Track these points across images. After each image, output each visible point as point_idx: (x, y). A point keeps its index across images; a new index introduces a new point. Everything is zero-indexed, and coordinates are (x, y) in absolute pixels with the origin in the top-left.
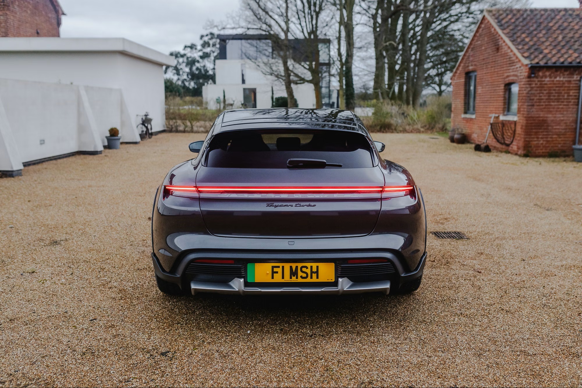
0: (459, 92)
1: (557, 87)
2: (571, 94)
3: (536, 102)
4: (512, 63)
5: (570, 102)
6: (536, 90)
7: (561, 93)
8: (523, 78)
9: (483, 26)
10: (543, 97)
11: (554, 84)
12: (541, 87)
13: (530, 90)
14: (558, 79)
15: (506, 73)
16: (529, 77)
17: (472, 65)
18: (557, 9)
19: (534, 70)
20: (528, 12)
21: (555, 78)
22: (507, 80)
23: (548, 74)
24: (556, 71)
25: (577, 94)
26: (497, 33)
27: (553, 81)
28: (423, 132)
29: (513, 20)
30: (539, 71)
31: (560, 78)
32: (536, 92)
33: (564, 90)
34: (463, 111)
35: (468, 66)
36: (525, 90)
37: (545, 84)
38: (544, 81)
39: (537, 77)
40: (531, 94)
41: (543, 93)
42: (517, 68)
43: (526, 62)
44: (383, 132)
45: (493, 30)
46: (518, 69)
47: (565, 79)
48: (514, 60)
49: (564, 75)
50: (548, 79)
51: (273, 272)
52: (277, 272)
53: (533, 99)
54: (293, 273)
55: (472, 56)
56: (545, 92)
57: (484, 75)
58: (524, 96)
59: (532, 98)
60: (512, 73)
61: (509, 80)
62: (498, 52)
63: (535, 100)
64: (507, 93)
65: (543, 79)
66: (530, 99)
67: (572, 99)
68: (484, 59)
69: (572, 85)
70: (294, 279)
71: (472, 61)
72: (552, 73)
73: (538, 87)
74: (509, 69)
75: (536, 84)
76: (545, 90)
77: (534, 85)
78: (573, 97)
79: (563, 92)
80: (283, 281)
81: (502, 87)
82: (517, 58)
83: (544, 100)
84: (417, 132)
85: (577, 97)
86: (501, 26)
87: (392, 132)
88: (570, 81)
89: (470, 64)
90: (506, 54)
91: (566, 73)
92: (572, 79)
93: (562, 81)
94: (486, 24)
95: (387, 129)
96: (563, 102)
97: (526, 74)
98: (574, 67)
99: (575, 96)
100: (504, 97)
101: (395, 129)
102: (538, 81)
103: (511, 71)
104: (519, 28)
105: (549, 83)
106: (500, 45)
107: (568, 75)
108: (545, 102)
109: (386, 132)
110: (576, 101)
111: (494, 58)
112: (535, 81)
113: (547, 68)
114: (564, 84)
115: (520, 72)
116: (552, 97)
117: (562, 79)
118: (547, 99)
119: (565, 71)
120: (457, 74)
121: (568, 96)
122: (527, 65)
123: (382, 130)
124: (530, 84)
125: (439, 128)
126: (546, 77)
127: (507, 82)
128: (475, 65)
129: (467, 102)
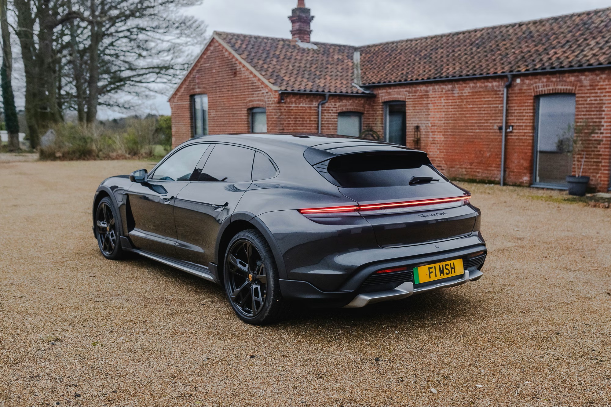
0: (181, 114)
1: (301, 112)
2: (312, 119)
3: (285, 126)
4: (255, 88)
5: (312, 126)
6: (285, 115)
7: (304, 118)
8: (272, 104)
9: (212, 48)
10: (291, 122)
11: (299, 110)
12: (289, 112)
13: (280, 115)
14: (301, 105)
15: (248, 97)
16: (279, 102)
17: (199, 88)
18: (276, 39)
19: (284, 95)
20: (253, 39)
21: (299, 104)
22: (251, 105)
23: (293, 100)
24: (300, 98)
25: (317, 120)
26: (233, 57)
27: (298, 107)
28: (129, 158)
29: (244, 46)
30: (287, 97)
31: (304, 104)
32: (285, 117)
33: (306, 115)
34: (190, 135)
35: (194, 89)
36: (275, 115)
37: (292, 110)
38: (291, 107)
39: (285, 103)
40: (282, 118)
41: (290, 118)
42: (263, 93)
43: (276, 88)
44: (84, 160)
45: (226, 54)
46: (265, 94)
47: (306, 106)
48: (258, 85)
49: (306, 101)
50: (293, 105)
51: (430, 273)
52: (432, 272)
53: (283, 124)
54: (442, 272)
55: (198, 78)
56: (292, 117)
57: (218, 98)
58: (274, 121)
59: (282, 122)
60: (257, 98)
61: (252, 105)
62: (235, 76)
63: (285, 125)
64: (250, 117)
65: (290, 105)
66: (281, 124)
67: (313, 124)
68: (216, 82)
69: (312, 111)
70: (443, 277)
71: (199, 83)
72: (297, 99)
73: (286, 112)
74: (253, 94)
75: (285, 109)
76: (292, 115)
77: (283, 111)
78: (314, 122)
79: (306, 117)
80: (436, 279)
81: (245, 111)
82: (263, 83)
83: (292, 125)
84: (122, 159)
85: (316, 122)
86: (236, 50)
87: (95, 159)
88: (310, 107)
89: (196, 87)
90: (247, 79)
91: (307, 100)
92: (312, 106)
93: (305, 107)
94: (215, 47)
95: (88, 156)
96: (306, 126)
97: (276, 100)
98: (314, 95)
99: (315, 121)
100: (248, 121)
101: (98, 156)
102: (287, 107)
103: (254, 95)
104: (253, 54)
105: (294, 108)
106: (238, 70)
107: (309, 101)
108: (292, 127)
109: (88, 160)
110: (316, 125)
111: (230, 82)
112: (283, 107)
113: (294, 94)
114: (306, 110)
115: (267, 97)
116: (298, 122)
117: (304, 105)
118: (294, 124)
119: (307, 98)
120: (177, 96)
121: (310, 121)
122: (276, 91)
123: (82, 156)
124: (280, 109)
125: (146, 153)
126: (292, 103)
127: (251, 107)
128: (204, 88)
129: (194, 125)
